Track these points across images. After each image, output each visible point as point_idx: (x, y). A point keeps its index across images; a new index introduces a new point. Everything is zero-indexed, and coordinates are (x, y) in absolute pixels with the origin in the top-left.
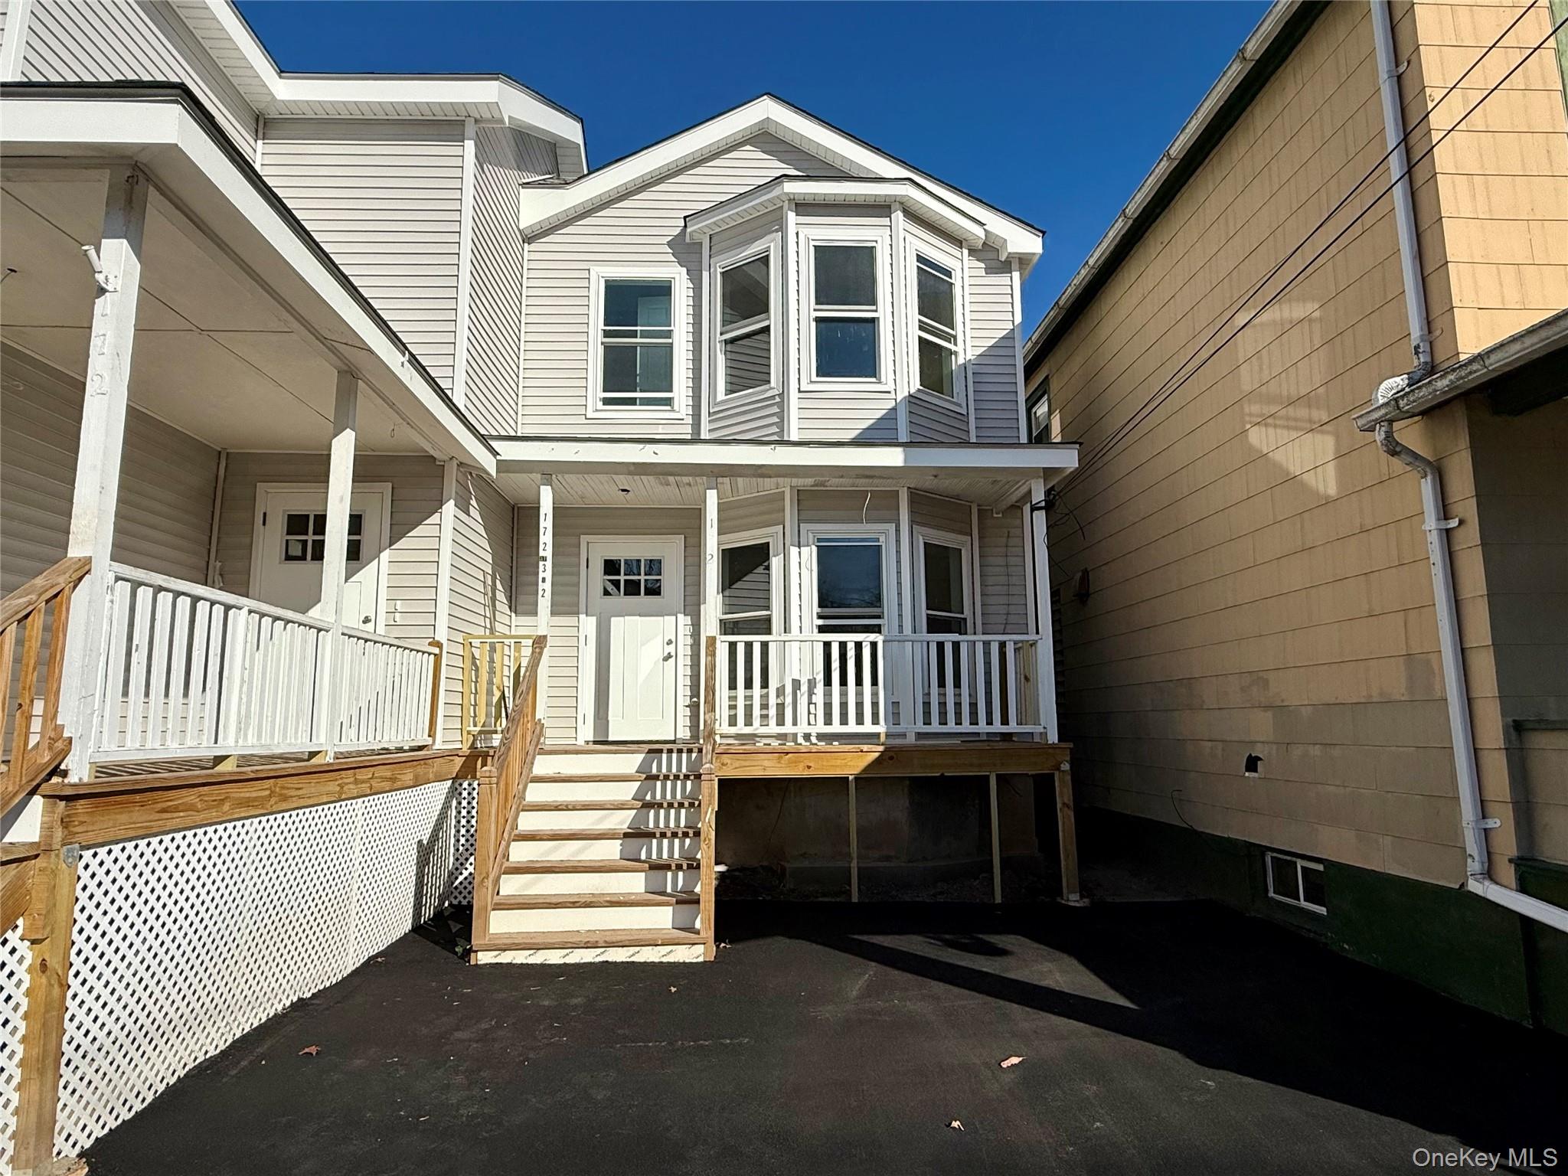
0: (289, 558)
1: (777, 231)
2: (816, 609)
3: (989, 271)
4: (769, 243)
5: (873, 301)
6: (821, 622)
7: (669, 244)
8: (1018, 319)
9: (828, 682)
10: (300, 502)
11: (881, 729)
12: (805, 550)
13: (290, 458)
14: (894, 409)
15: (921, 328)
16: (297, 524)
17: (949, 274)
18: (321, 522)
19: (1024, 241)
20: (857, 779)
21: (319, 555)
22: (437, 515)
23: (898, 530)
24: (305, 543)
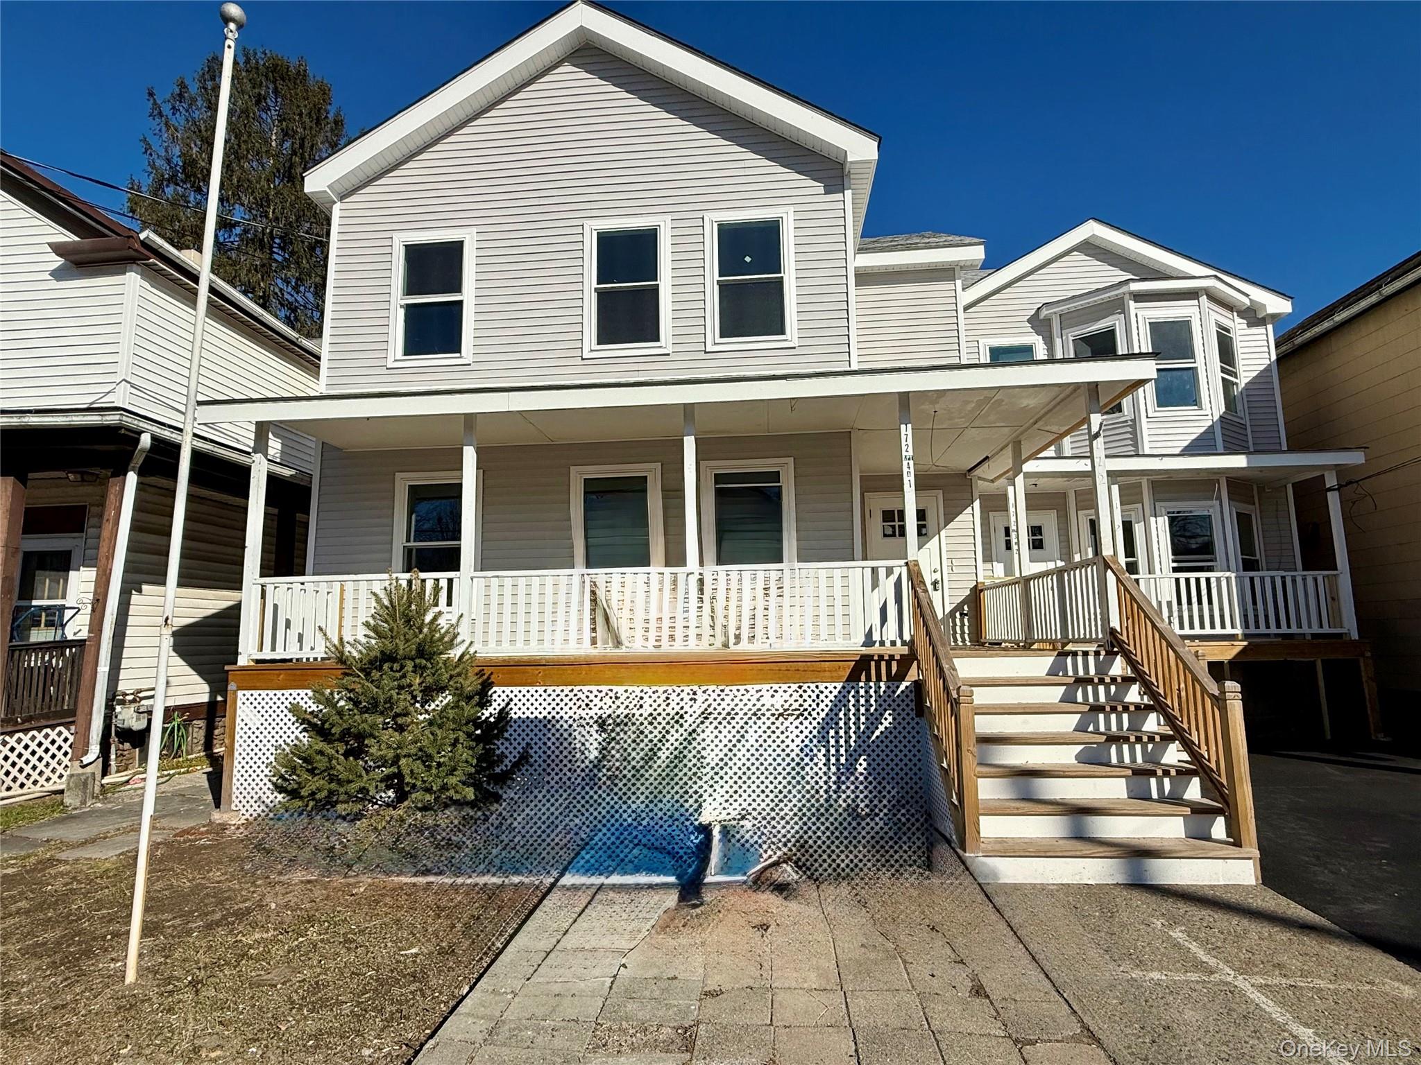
0: (885, 536)
1: (1120, 313)
2: (1171, 557)
3: (1250, 325)
4: (1115, 321)
5: (1193, 357)
6: (1175, 565)
7: (1029, 321)
8: (1274, 357)
9: (1179, 603)
10: (890, 504)
11: (1238, 631)
12: (1160, 519)
13: (881, 478)
14: (1212, 426)
15: (1222, 372)
16: (888, 516)
17: (1228, 331)
18: (902, 514)
19: (1277, 305)
20: (1230, 662)
21: (902, 533)
22: (970, 508)
23: (1221, 505)
24: (893, 527)
